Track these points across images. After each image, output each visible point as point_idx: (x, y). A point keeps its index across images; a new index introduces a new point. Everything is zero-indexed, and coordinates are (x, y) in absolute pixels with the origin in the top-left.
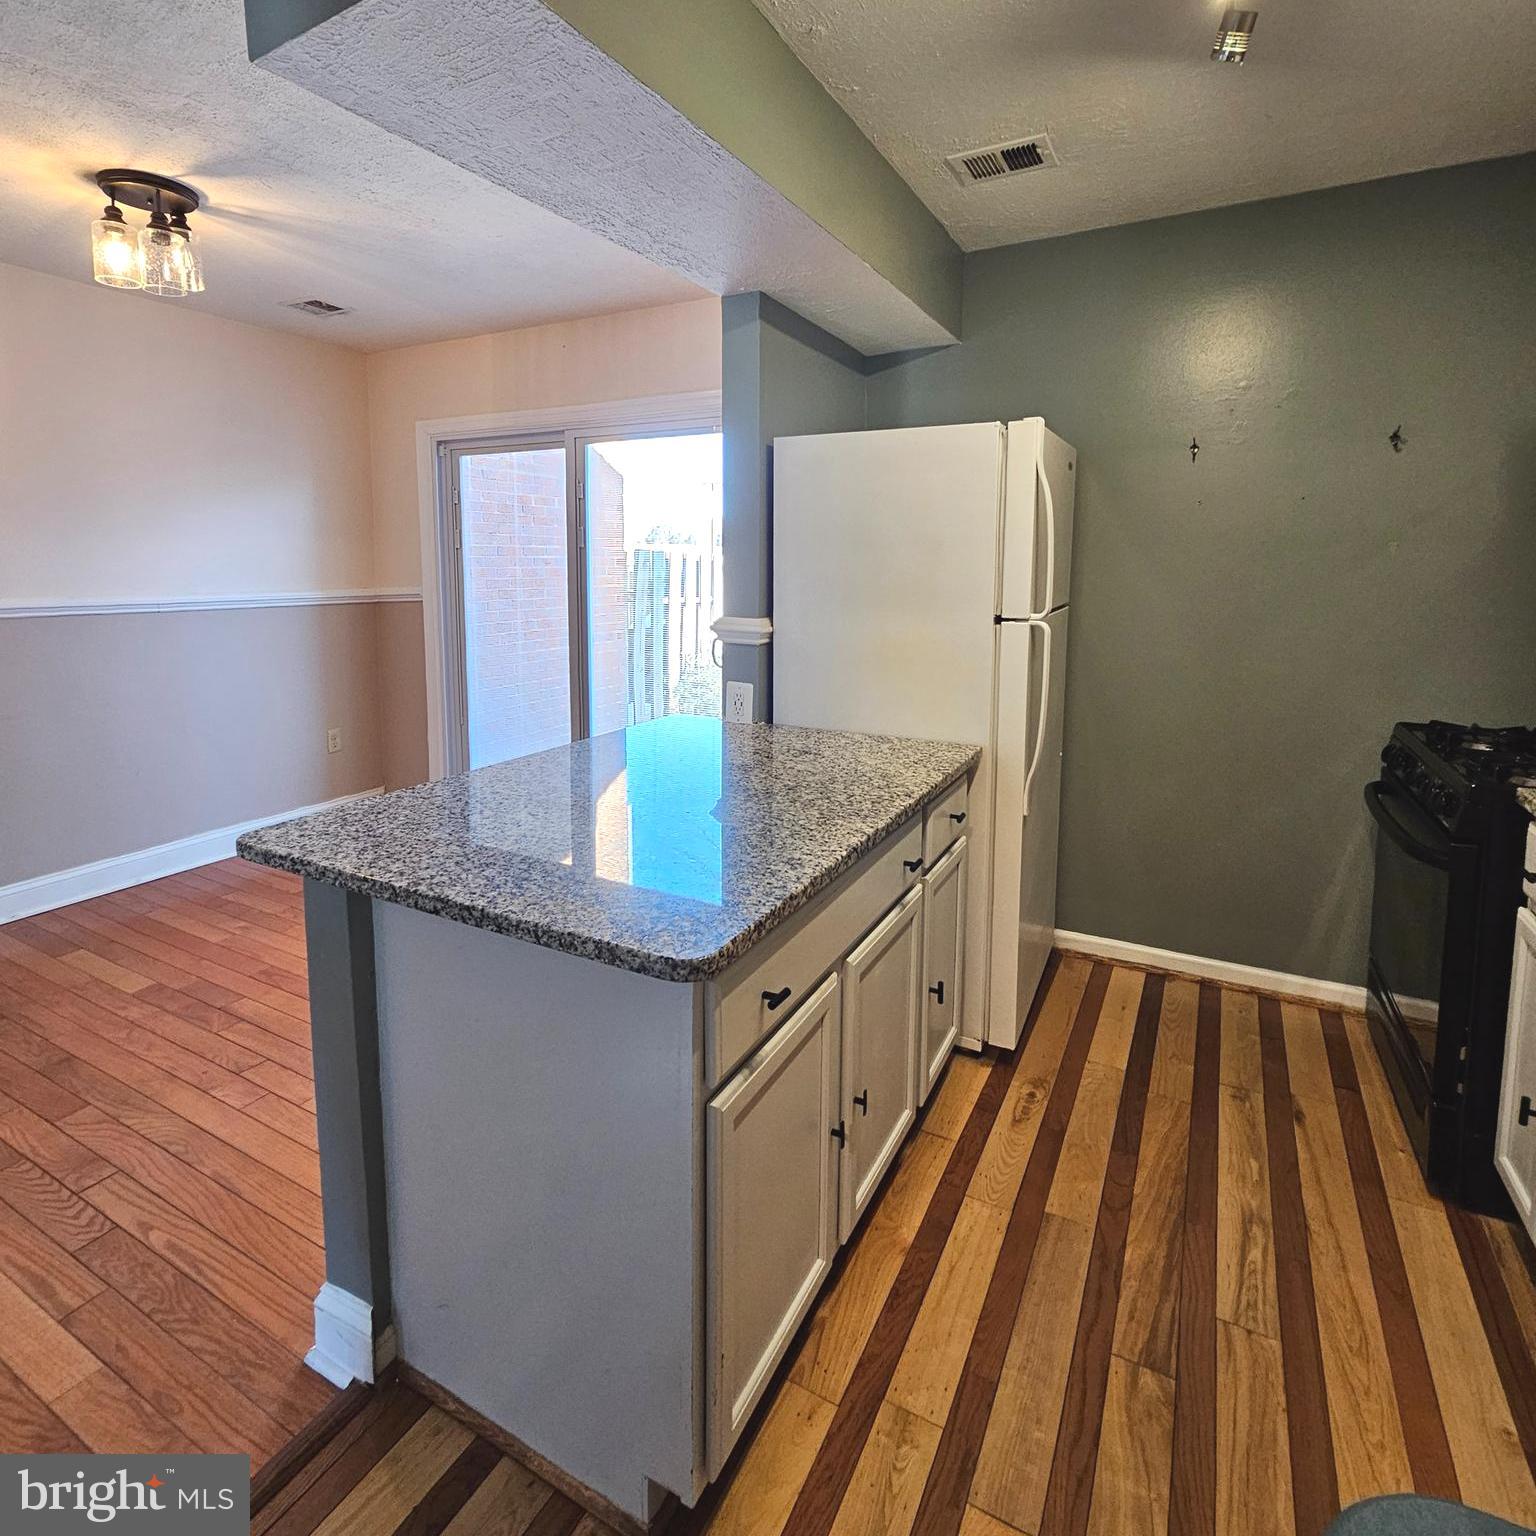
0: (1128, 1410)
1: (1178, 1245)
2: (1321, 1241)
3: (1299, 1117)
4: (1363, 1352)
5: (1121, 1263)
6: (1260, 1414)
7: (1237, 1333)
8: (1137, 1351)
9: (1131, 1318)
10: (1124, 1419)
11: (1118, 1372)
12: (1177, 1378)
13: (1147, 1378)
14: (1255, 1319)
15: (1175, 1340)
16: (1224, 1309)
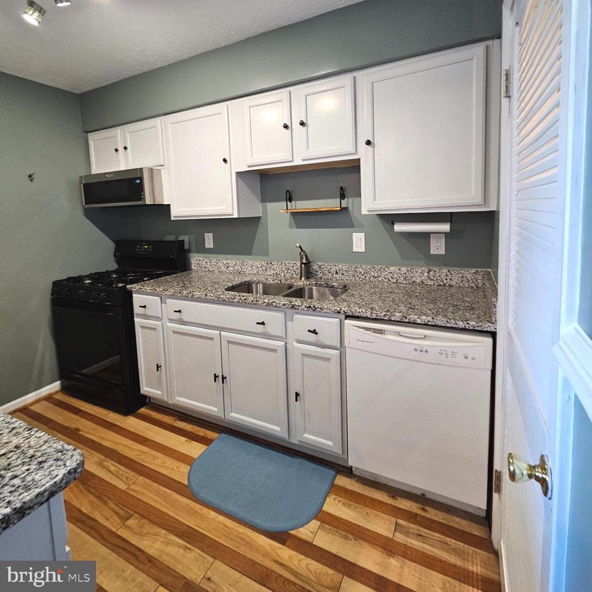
0: (135, 534)
1: (93, 491)
2: (119, 449)
3: (77, 430)
4: (155, 458)
5: (86, 515)
6: (158, 493)
7: (132, 487)
8: (119, 522)
9: (107, 519)
10: (139, 536)
11: (122, 532)
12: (135, 512)
13: (130, 522)
14: (131, 480)
15: (124, 508)
16: (123, 486)
